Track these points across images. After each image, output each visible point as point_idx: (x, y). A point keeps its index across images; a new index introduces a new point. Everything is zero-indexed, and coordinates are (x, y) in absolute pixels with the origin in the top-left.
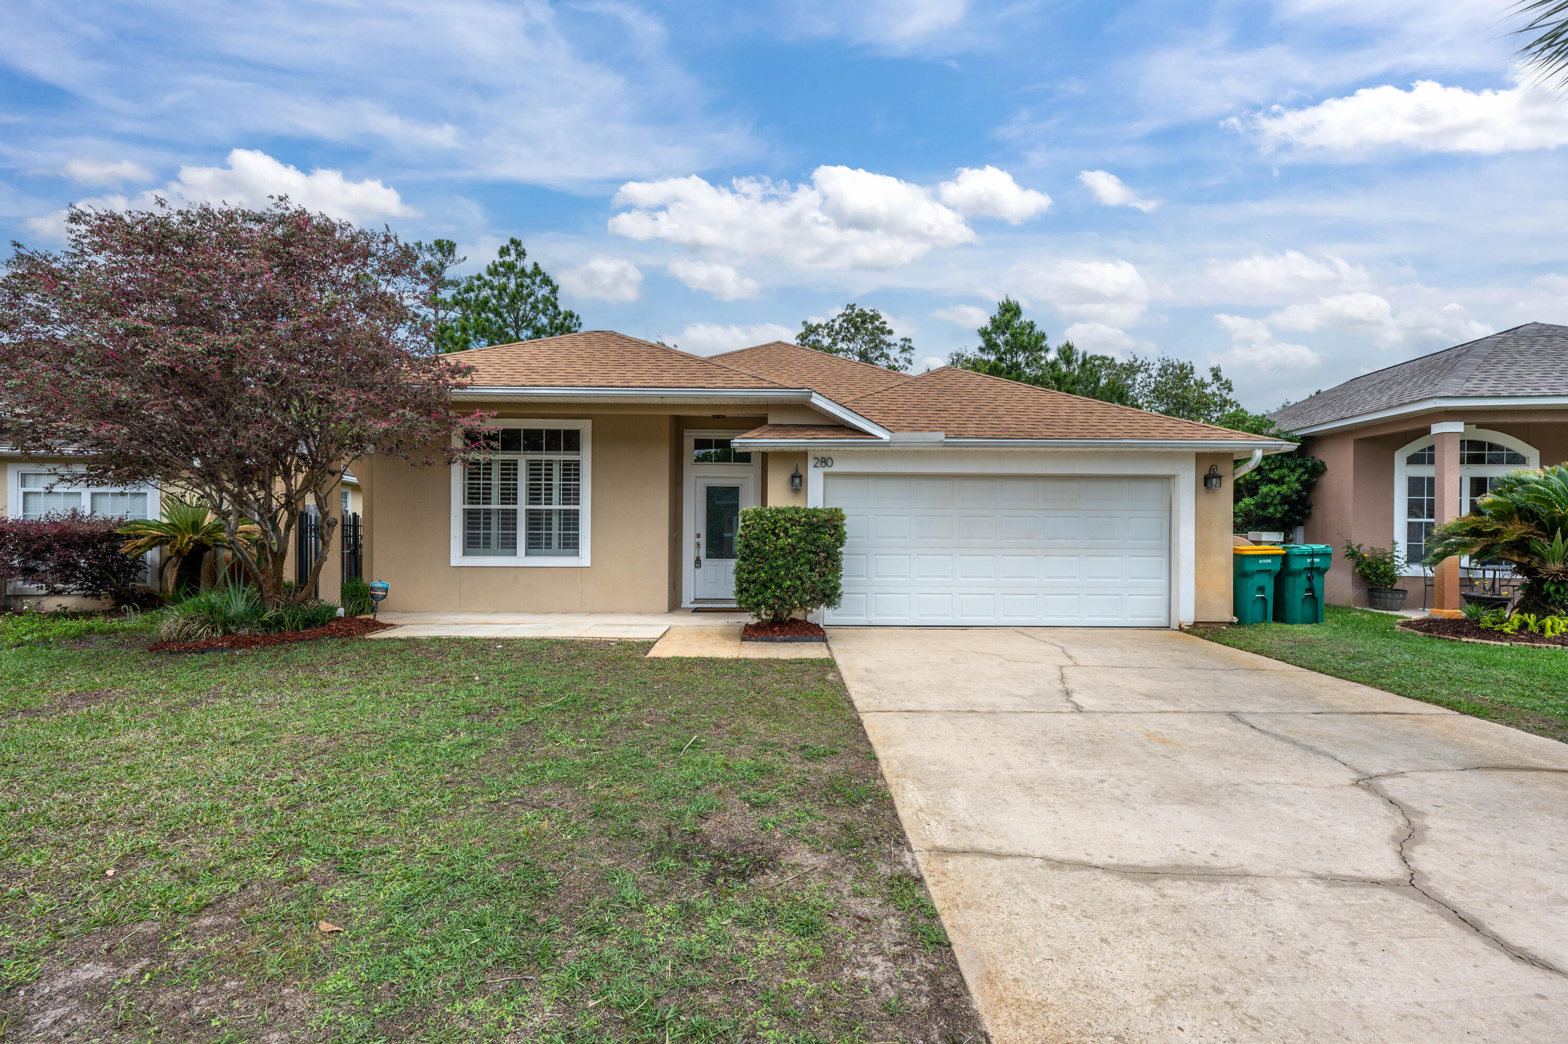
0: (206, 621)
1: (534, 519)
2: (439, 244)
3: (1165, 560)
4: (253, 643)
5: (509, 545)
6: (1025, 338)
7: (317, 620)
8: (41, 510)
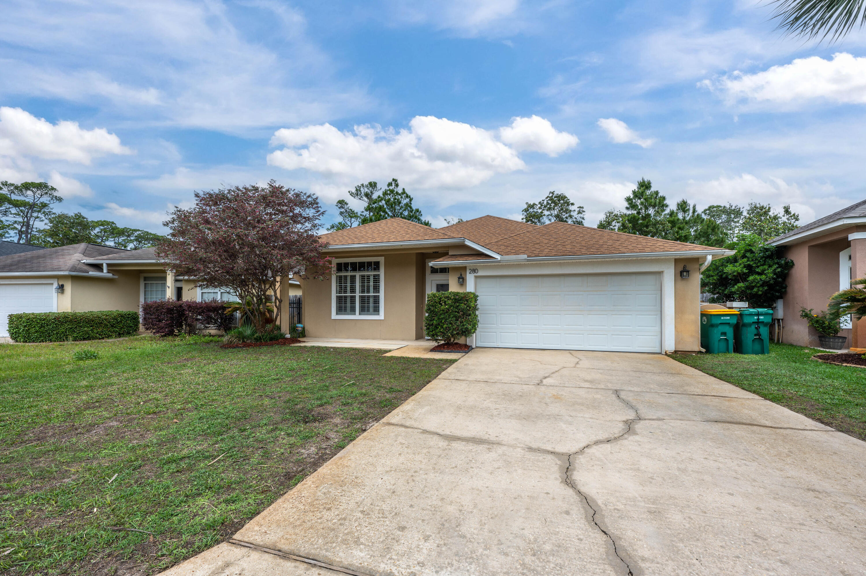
0: (237, 337)
1: (363, 299)
2: (370, 184)
3: (658, 317)
4: (250, 345)
5: (353, 310)
6: (653, 200)
7: (275, 338)
8: (208, 298)
